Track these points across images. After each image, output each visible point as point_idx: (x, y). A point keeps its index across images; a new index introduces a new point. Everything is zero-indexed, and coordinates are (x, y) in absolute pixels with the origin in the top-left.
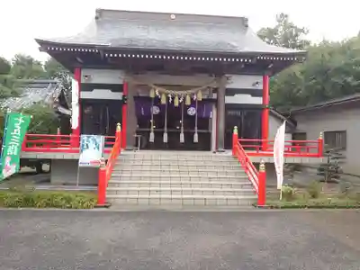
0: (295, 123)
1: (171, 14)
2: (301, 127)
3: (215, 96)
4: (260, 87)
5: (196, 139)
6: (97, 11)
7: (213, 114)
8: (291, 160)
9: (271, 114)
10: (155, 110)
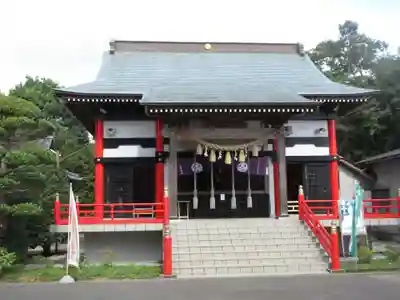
0: (375, 177)
1: (205, 43)
2: (382, 182)
3: (270, 148)
4: (325, 134)
5: (250, 204)
6: (111, 44)
7: (269, 171)
8: (374, 222)
9: (340, 164)
10: (197, 168)
